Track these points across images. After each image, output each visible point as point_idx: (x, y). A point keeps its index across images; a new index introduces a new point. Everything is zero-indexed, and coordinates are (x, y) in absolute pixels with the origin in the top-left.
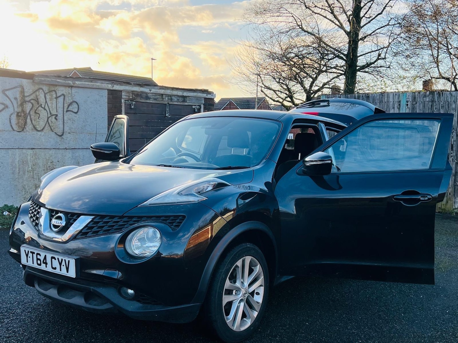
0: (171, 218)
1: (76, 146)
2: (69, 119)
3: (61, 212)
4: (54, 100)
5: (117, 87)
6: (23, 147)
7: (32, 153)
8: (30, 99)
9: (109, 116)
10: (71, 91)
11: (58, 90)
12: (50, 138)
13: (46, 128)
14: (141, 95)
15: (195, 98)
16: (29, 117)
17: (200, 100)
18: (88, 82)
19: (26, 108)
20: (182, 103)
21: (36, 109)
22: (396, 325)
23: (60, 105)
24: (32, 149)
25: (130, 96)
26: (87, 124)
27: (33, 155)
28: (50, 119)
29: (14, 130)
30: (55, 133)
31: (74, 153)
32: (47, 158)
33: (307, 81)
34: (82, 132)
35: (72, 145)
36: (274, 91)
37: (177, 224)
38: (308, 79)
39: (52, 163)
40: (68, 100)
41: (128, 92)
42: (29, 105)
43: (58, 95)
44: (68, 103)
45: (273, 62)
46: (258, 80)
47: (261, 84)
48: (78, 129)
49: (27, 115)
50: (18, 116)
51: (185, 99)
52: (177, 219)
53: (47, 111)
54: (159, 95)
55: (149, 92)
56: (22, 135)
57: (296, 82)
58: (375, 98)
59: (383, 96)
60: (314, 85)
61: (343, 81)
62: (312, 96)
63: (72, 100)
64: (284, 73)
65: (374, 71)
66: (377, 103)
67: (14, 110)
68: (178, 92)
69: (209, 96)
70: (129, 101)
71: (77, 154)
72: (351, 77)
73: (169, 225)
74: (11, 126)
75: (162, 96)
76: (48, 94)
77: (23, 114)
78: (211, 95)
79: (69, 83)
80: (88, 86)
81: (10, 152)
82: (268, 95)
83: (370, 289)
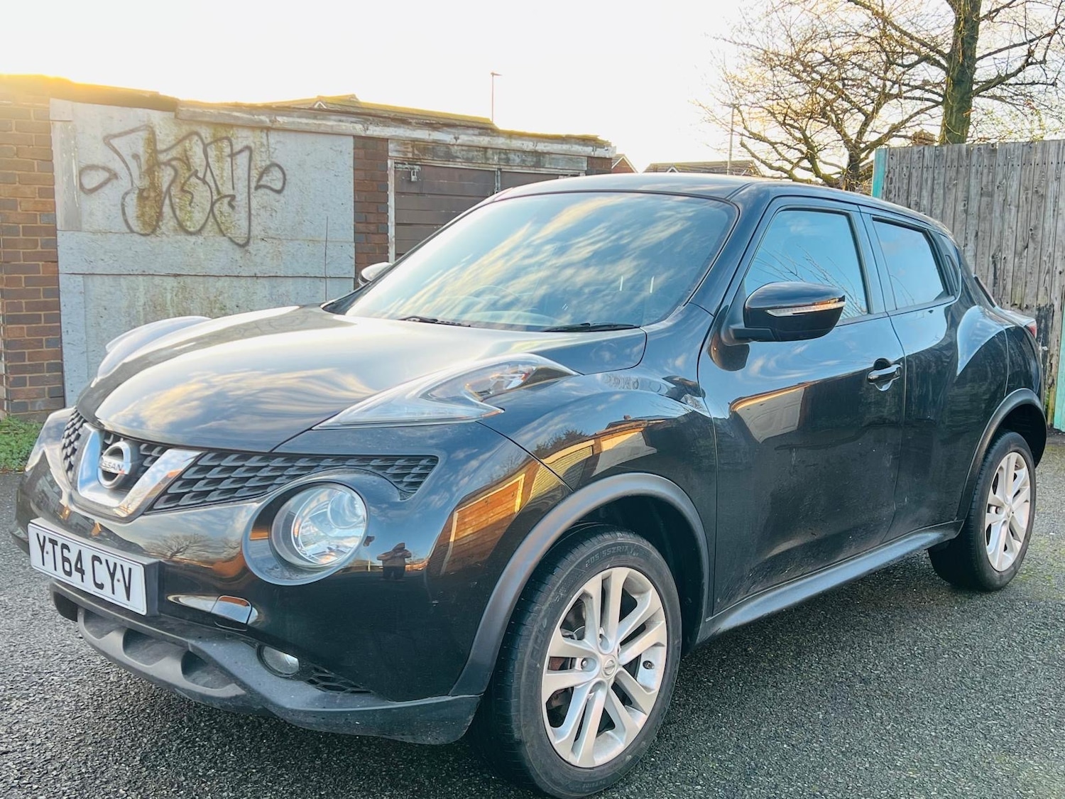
0: (401, 462)
1: (278, 271)
2: (263, 207)
3: (126, 438)
4: (227, 161)
5: (375, 131)
6: (155, 271)
7: (175, 284)
8: (169, 157)
9: (357, 200)
10: (268, 139)
11: (235, 136)
12: (218, 250)
13: (209, 227)
14: (433, 148)
15: (565, 158)
16: (167, 201)
17: (578, 162)
18: (306, 118)
19: (160, 180)
20: (534, 168)
21: (185, 182)
22: (1031, 762)
23: (241, 172)
24: (176, 276)
25: (408, 152)
26: (305, 218)
27: (178, 291)
28: (217, 205)
29: (132, 231)
30: (230, 238)
31: (275, 287)
32: (212, 298)
33: (851, 120)
34: (293, 238)
35: (270, 266)
36: (773, 144)
37: (413, 480)
38: (854, 116)
39: (223, 309)
40: (261, 161)
41: (403, 142)
42: (168, 172)
43: (237, 148)
44: (261, 167)
45: (769, 74)
46: (733, 118)
47: (740, 129)
48: (284, 230)
49: (163, 195)
50: (142, 197)
51: (540, 159)
52: (417, 466)
53: (209, 186)
54: (478, 149)
55: (453, 141)
56: (152, 242)
57: (824, 123)
58: (1012, 152)
59: (1031, 147)
60: (869, 129)
61: (939, 121)
62: (863, 156)
63: (269, 161)
64: (796, 101)
65: (1017, 95)
66: (1015, 166)
67: (132, 185)
68: (524, 142)
69: (600, 153)
70: (405, 164)
71: (282, 290)
72: (957, 110)
73: (392, 480)
74: (126, 221)
75: (486, 152)
76: (213, 146)
77: (152, 194)
78: (603, 150)
79: (261, 121)
80: (307, 128)
81: (123, 282)
82: (758, 155)
83: (967, 649)
